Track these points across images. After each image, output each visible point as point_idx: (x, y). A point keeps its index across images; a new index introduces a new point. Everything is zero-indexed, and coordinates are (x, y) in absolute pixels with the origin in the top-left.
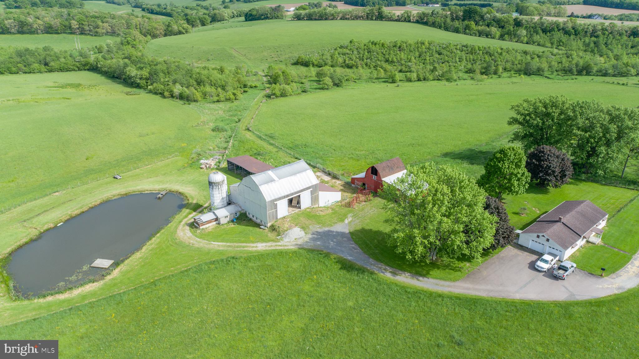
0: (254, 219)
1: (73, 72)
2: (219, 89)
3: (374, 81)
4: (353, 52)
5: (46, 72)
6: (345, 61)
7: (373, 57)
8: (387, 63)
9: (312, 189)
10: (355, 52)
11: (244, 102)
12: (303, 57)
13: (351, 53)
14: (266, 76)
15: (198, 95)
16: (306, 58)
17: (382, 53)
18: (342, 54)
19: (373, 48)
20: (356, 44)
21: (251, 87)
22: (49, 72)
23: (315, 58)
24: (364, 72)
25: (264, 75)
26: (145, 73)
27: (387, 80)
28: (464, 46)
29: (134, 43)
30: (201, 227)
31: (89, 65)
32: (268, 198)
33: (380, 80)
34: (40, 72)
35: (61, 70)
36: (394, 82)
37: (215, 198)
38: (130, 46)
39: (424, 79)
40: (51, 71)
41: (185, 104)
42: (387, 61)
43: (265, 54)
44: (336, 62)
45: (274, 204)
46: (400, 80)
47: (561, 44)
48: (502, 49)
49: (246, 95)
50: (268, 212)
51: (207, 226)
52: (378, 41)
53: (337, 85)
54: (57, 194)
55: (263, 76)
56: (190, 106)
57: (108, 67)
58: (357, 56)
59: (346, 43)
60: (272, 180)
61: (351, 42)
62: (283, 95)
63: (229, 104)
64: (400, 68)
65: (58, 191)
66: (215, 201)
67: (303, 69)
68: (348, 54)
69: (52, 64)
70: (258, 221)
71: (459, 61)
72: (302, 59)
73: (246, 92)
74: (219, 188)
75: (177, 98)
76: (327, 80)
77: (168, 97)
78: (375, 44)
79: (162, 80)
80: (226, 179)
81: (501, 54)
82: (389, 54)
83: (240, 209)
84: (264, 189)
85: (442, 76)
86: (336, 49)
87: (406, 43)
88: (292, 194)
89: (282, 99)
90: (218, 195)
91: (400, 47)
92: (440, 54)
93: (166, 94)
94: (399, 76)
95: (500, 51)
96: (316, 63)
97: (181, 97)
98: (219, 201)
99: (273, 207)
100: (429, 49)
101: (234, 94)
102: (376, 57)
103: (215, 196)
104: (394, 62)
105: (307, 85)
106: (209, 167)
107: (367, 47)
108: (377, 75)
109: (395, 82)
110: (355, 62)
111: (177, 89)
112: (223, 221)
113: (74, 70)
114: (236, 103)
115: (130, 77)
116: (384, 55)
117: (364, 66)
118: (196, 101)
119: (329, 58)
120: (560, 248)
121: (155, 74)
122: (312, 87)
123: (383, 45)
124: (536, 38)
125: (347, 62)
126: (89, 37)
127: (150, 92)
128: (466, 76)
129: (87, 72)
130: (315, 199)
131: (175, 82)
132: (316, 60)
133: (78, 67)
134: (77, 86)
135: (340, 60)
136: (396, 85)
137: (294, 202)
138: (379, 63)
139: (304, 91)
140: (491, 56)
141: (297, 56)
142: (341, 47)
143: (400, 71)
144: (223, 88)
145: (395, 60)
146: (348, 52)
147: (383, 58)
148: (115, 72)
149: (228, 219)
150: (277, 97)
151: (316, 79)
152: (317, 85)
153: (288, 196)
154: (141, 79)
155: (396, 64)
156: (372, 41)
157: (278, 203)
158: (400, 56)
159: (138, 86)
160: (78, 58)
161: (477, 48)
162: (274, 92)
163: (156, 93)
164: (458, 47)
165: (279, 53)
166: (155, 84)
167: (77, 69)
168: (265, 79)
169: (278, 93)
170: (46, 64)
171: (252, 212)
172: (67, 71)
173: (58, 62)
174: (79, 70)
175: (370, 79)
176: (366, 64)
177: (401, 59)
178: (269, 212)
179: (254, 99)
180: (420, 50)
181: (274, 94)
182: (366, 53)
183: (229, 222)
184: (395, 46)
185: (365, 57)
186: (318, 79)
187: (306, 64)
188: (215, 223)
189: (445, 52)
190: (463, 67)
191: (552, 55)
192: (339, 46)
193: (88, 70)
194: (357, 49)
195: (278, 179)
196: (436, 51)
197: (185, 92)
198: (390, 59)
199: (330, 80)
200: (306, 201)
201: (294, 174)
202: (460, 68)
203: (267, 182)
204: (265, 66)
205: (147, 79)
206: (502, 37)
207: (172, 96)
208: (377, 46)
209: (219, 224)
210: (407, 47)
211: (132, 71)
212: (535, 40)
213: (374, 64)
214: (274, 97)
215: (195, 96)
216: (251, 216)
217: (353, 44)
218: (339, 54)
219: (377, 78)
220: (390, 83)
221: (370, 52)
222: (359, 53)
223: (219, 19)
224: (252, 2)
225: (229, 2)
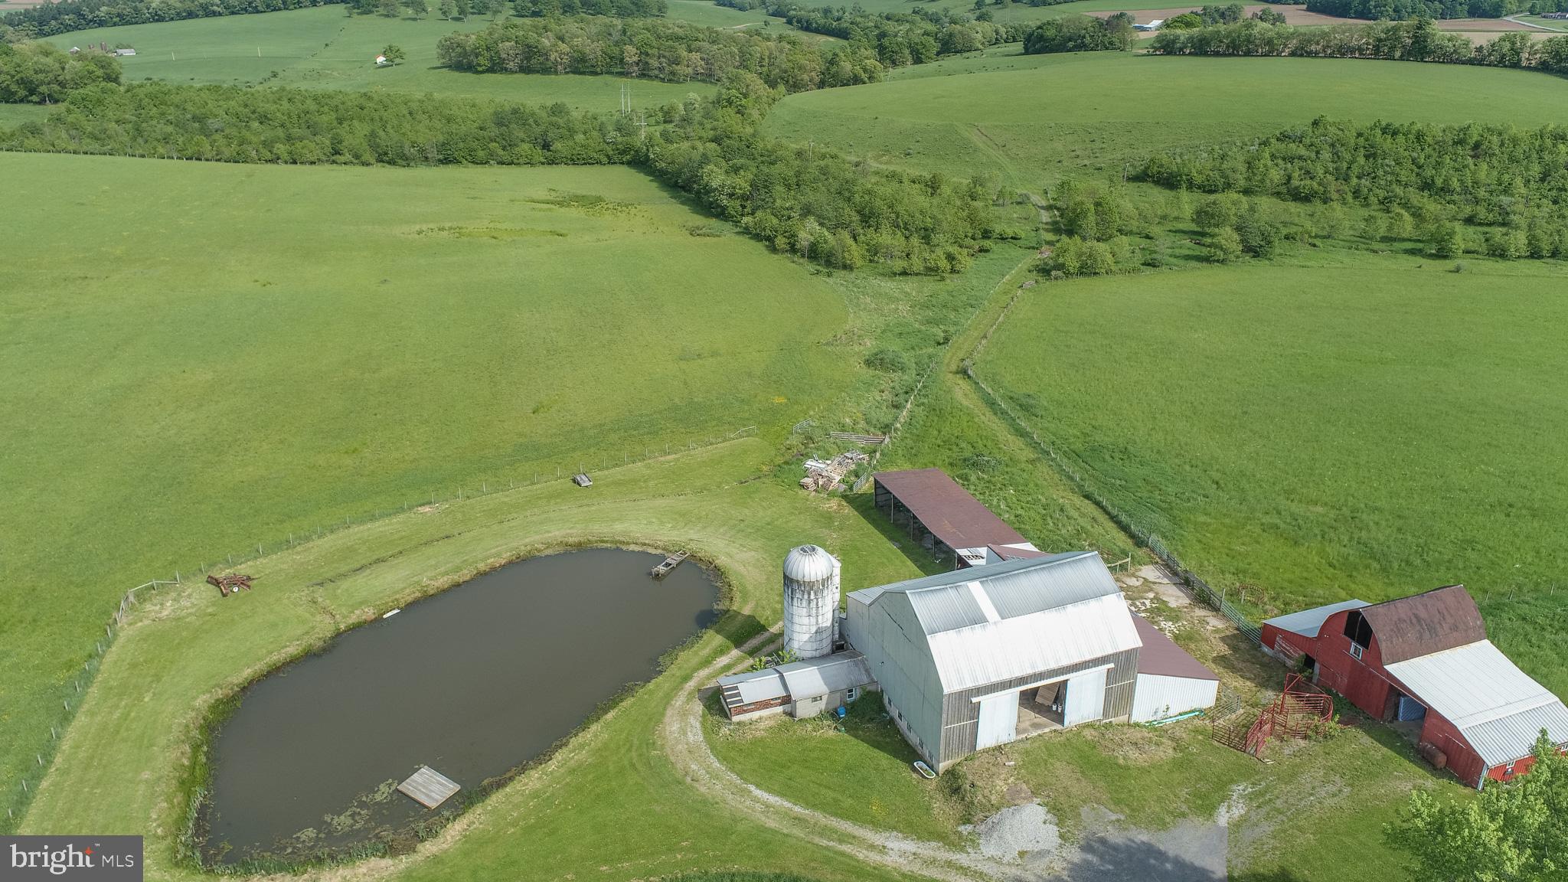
0: (903, 725)
1: (597, 167)
2: (915, 241)
3: (1376, 246)
4: (1318, 153)
5: (543, 163)
6: (1289, 178)
7: (1381, 173)
8: (1426, 193)
9: (1112, 665)
10: (1326, 155)
11: (974, 282)
12: (1165, 160)
13: (1313, 155)
14: (1049, 208)
15: (856, 253)
16: (1170, 163)
17: (1414, 161)
18: (1284, 159)
19: (1387, 144)
20: (1332, 130)
21: (1003, 238)
22: (549, 164)
23: (1199, 165)
24: (1345, 216)
25: (1044, 203)
26: (741, 182)
27: (1420, 245)
29: (744, 102)
30: (735, 719)
31: (632, 152)
32: (952, 679)
33: (1397, 245)
34: (530, 164)
35: (574, 161)
36: (1442, 254)
37: (797, 628)
38: (731, 111)
39: (1555, 254)
40: (552, 162)
41: (818, 272)
42: (1427, 186)
43: (1059, 146)
44: (1262, 181)
45: (968, 704)
46: (1467, 252)
49: (983, 260)
50: (944, 728)
51: (756, 715)
52: (1406, 125)
53: (1254, 251)
54: (427, 509)
55: (1042, 208)
56: (831, 281)
57: (669, 161)
58: (1331, 166)
59: (1300, 124)
60: (977, 619)
61: (1315, 123)
62: (1088, 269)
63: (930, 285)
64: (1468, 210)
65: (430, 503)
66: (796, 636)
67: (1158, 196)
68: (1300, 158)
69: (557, 145)
70: (913, 739)
72: (1162, 166)
73: (987, 251)
74: (809, 601)
75: (803, 256)
76: (1227, 237)
77: (784, 251)
78: (1395, 133)
79: (778, 203)
80: (837, 571)
82: (1438, 164)
83: (865, 679)
84: (942, 646)
86: (1265, 143)
87: (1500, 134)
88: (1040, 676)
89: (1082, 281)
90: (806, 620)
91: (1477, 146)
93: (781, 242)
94: (1463, 236)
96: (1198, 179)
97: (813, 253)
98: (806, 637)
99: (965, 712)
101: (950, 257)
102: (1392, 173)
103: (796, 619)
104: (1452, 192)
105: (1164, 244)
106: (824, 487)
107: (1367, 140)
108: (1390, 228)
109: (1445, 257)
110: (1320, 184)
111: (808, 231)
112: (806, 709)
113: (599, 163)
114: (952, 283)
115: (708, 190)
116: (1419, 167)
117: (1349, 198)
118: (846, 267)
119: (1242, 168)
121: (766, 187)
122: (1177, 251)
123: (1420, 137)
125: (1295, 183)
127: (746, 231)
129: (625, 169)
130: (1119, 696)
131: (807, 211)
132: (1200, 173)
133: (608, 156)
134: (591, 202)
135: (1276, 175)
136: (1450, 264)
137: (1042, 700)
138: (1399, 190)
139: (1151, 264)
141: (1148, 157)
142: (1284, 137)
143: (1470, 221)
144: (926, 237)
145: (1455, 184)
146: (1303, 151)
147: (1413, 178)
148: (679, 173)
149: (822, 705)
150: (1068, 274)
151: (1194, 227)
152: (1191, 245)
153: (1022, 681)
154: (731, 195)
155: (1455, 197)
156: (1384, 124)
157: (985, 701)
158: (1474, 173)
159: (721, 214)
160: (612, 135)
162: (1061, 260)
163: (757, 237)
165: (1098, 145)
166: (759, 214)
167: (605, 160)
168: (1045, 217)
169: (1073, 264)
170: (546, 146)
171: (900, 702)
172: (585, 164)
173: (571, 143)
174: (609, 163)
175: (1363, 241)
176: (1356, 194)
177: (1476, 183)
178: (949, 727)
179: (1004, 276)
180: (1548, 157)
181: (1060, 267)
182: (1361, 160)
183: (821, 716)
184: (1460, 142)
185: (1355, 169)
186: (1199, 229)
187: (1169, 181)
188: (780, 709)
192: (1277, 133)
193: (629, 163)
194: (1333, 145)
195: (997, 617)
197: (826, 242)
198: (1439, 182)
199: (1236, 237)
200: (1085, 701)
201: (1060, 603)
203: (957, 625)
204: (1051, 180)
205: (745, 198)
207: (793, 249)
208: (1400, 139)
209: (791, 715)
210: (1502, 145)
211: (716, 177)
213: (1382, 194)
214: (1060, 273)
215: (846, 255)
216: (894, 713)
217: (1321, 130)
218: (1273, 157)
219: (1385, 239)
220: (1431, 256)
221: (1374, 156)
222: (1337, 157)
223: (959, 47)
224: (1050, 4)
225: (993, 4)
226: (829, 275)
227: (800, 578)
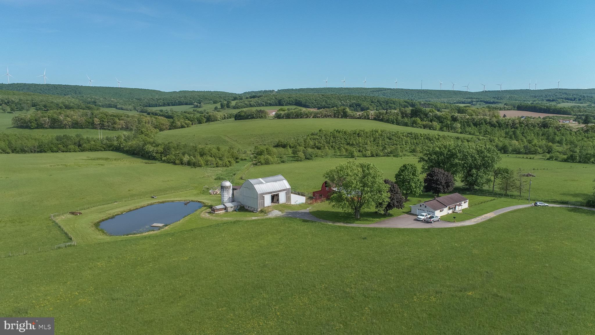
0: (250, 209)
1: (100, 152)
2: (217, 159)
3: (337, 157)
4: (321, 137)
5: (79, 151)
6: (315, 144)
7: (337, 141)
8: (348, 146)
9: (286, 191)
10: (323, 138)
11: (237, 167)
12: (282, 140)
13: (320, 138)
14: (253, 154)
15: (202, 162)
16: (284, 141)
17: (344, 138)
18: (313, 139)
19: (337, 134)
20: (324, 132)
21: (242, 160)
22: (82, 151)
23: (292, 142)
24: (330, 151)
25: (251, 153)
26: (160, 149)
27: (347, 156)
28: (409, 134)
29: (147, 133)
30: (216, 213)
31: (113, 147)
32: (259, 192)
33: (342, 156)
34: (75, 151)
35: (91, 150)
36: (352, 157)
37: (225, 197)
38: (143, 135)
39: (377, 156)
41: (192, 168)
42: (348, 144)
43: (252, 140)
44: (308, 145)
45: (262, 195)
46: (358, 156)
47: (487, 133)
48: (439, 136)
49: (238, 164)
50: (258, 201)
51: (220, 212)
52: (342, 130)
53: (307, 159)
54: (116, 203)
55: (251, 154)
56: (197, 169)
57: (130, 147)
58: (325, 141)
59: (317, 131)
60: (262, 183)
61: (320, 131)
62: (267, 163)
63: (225, 168)
64: (358, 149)
65: (116, 202)
66: (225, 199)
67: (281, 149)
68: (317, 139)
69: (84, 145)
70: (252, 209)
71: (405, 144)
72: (282, 143)
73: (238, 162)
74: (227, 191)
75: (186, 165)
76: (301, 154)
77: (178, 164)
78: (339, 132)
79: (173, 153)
80: (232, 186)
81: (438, 139)
82: (350, 139)
83: (240, 204)
85: (391, 152)
86: (308, 136)
87: (363, 131)
88: (274, 192)
90: (227, 195)
91: (358, 134)
92: (390, 139)
93: (177, 162)
94: (357, 154)
95: (437, 137)
96: (292, 145)
97: (189, 164)
98: (227, 199)
99: (262, 198)
100: (381, 135)
101: (229, 162)
102: (340, 141)
103: (225, 195)
104: (354, 145)
105: (285, 158)
106: (216, 194)
107: (333, 134)
108: (341, 153)
110: (323, 145)
111: (186, 158)
112: (230, 210)
113: (101, 150)
114: (230, 167)
115: (148, 153)
116: (346, 140)
117: (330, 148)
118: (200, 166)
119: (303, 142)
120: (432, 210)
121: (168, 149)
122: (289, 160)
123: (345, 132)
124: (468, 129)
125: (317, 145)
126: (107, 131)
127: (164, 161)
128: (409, 154)
129: (111, 152)
130: (288, 199)
131: (184, 154)
132: (292, 144)
133: (104, 148)
134: (107, 159)
135: (312, 143)
136: (354, 159)
137: (275, 198)
138: (342, 145)
139: (283, 162)
140: (430, 141)
141: (278, 141)
142: (312, 134)
143: (359, 151)
144: (220, 159)
145: (354, 143)
146: (318, 137)
147: (345, 142)
148: (135, 150)
149: (232, 209)
150: (262, 164)
151: (292, 155)
152: (292, 158)
153: (271, 193)
154: (157, 153)
155: (355, 146)
156: (336, 130)
157: (266, 196)
158: (359, 140)
159: (154, 159)
160: (105, 142)
161: (419, 135)
163: (169, 162)
164: (405, 134)
165: (263, 139)
166: (168, 156)
167: (103, 149)
168: (252, 156)
169: (263, 161)
170: (80, 146)
171: (248, 203)
172: (96, 151)
173: (89, 144)
174: (104, 150)
175: (334, 156)
176: (332, 147)
177: (359, 143)
179: (244, 166)
180: (374, 136)
181: (260, 162)
182: (332, 139)
183: (233, 211)
184: (355, 133)
185: (331, 141)
186: (294, 155)
187: (284, 146)
188: (224, 211)
189: (394, 138)
190: (408, 148)
191: (479, 140)
192: (311, 133)
193: (112, 150)
194: (325, 135)
195: (265, 182)
196: (387, 137)
197: (192, 160)
198: (351, 143)
199: (303, 154)
200: (282, 198)
201: (276, 181)
202: (406, 149)
203: (259, 184)
204: (252, 148)
205: (161, 153)
206: (441, 129)
207: (182, 163)
208: (341, 133)
209: (227, 211)
210: (364, 134)
211: (150, 148)
212: (467, 131)
213: (338, 146)
214: (260, 164)
215: (200, 162)
216: (247, 208)
218: (310, 139)
219: (340, 155)
220: (350, 158)
221: (335, 137)
222: (326, 138)
223: (213, 120)
224: (240, 108)
225: (220, 108)
226: (195, 168)
227: (225, 186)
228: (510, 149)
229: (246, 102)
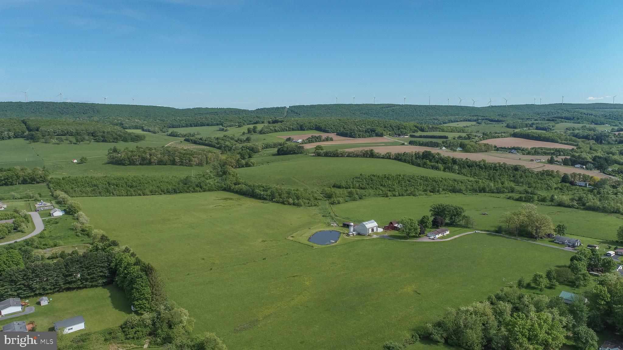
2: (308, 201)
3: (377, 196)
6: (360, 185)
7: (374, 183)
8: (382, 186)
9: (376, 227)
10: (364, 181)
11: (323, 206)
13: (362, 181)
14: (322, 194)
15: (301, 203)
17: (379, 181)
18: (358, 182)
19: (374, 178)
20: (364, 176)
21: (319, 199)
23: (343, 184)
24: (371, 191)
25: (320, 193)
26: (268, 193)
27: (383, 195)
28: (422, 177)
30: (350, 236)
33: (380, 196)
34: (199, 192)
35: (210, 190)
36: (387, 196)
39: (402, 195)
40: (204, 191)
42: (382, 185)
43: (314, 181)
44: (355, 186)
46: (390, 196)
47: (476, 174)
48: (442, 178)
49: (320, 203)
52: (376, 174)
53: (360, 198)
57: (239, 189)
58: (366, 183)
62: (339, 203)
63: (317, 207)
64: (389, 189)
67: (339, 190)
69: (204, 187)
71: (420, 185)
72: (337, 184)
74: (352, 227)
75: (293, 205)
81: (442, 181)
82: (383, 181)
83: (358, 232)
84: (366, 225)
85: (411, 193)
86: (354, 179)
87: (391, 176)
88: (372, 227)
89: (338, 205)
91: (388, 178)
92: (409, 181)
93: (285, 203)
94: (389, 193)
95: (441, 179)
96: (344, 186)
98: (352, 230)
100: (403, 178)
101: (316, 203)
102: (376, 183)
104: (386, 186)
105: (346, 198)
107: (370, 177)
108: (378, 193)
109: (388, 197)
110: (365, 186)
111: (291, 201)
112: (355, 235)
113: (216, 190)
114: (319, 206)
115: (259, 195)
117: (370, 188)
119: (351, 184)
120: (435, 235)
122: (349, 199)
123: (379, 176)
124: (464, 171)
125: (361, 186)
127: (275, 202)
128: (423, 193)
130: (377, 230)
131: (288, 198)
135: (357, 185)
136: (389, 198)
137: (373, 230)
138: (378, 186)
139: (346, 201)
140: (436, 183)
142: (356, 178)
143: (389, 191)
144: (310, 200)
146: (360, 180)
147: (379, 184)
150: (336, 204)
151: (349, 195)
152: (351, 198)
154: (266, 196)
157: (369, 229)
158: (388, 183)
161: (429, 178)
163: (279, 203)
164: (419, 177)
165: (322, 180)
166: (276, 198)
170: (201, 187)
171: (362, 232)
173: (207, 186)
175: (375, 195)
176: (371, 187)
177: (389, 184)
178: (368, 231)
179: (326, 205)
180: (399, 179)
181: (334, 203)
182: (370, 181)
184: (385, 177)
185: (370, 183)
187: (339, 187)
188: (352, 235)
189: (412, 180)
190: (422, 189)
191: (469, 181)
194: (365, 179)
195: (368, 224)
196: (407, 180)
197: (295, 202)
199: (357, 196)
200: (375, 230)
201: (372, 223)
202: (420, 189)
205: (270, 196)
206: (444, 170)
207: (289, 204)
208: (376, 177)
210: (391, 177)
211: (260, 192)
212: (462, 172)
213: (375, 187)
216: (362, 234)
217: (362, 176)
218: (356, 181)
219: (378, 195)
220: (386, 197)
221: (372, 180)
222: (366, 181)
223: (256, 151)
224: (266, 133)
225: (248, 133)
226: (300, 207)
228: (487, 189)
229: (271, 128)
